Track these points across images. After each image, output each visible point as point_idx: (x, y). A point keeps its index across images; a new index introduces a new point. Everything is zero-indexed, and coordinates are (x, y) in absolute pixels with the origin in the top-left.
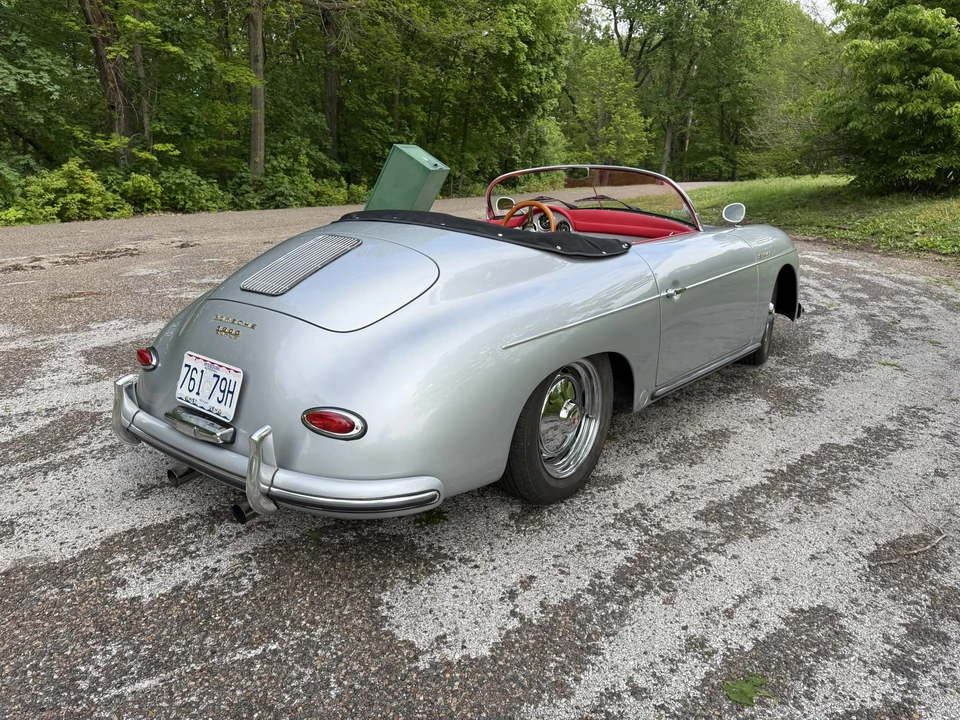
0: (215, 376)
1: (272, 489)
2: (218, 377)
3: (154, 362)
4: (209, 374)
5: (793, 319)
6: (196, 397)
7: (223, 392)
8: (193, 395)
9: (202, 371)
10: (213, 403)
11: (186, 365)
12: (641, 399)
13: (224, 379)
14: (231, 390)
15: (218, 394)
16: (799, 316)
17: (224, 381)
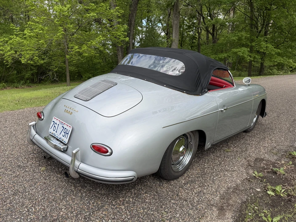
0: (62, 127)
1: (78, 170)
2: (64, 127)
3: (42, 118)
4: (60, 126)
5: (263, 117)
6: (56, 133)
7: (65, 133)
8: (54, 132)
9: (58, 125)
10: (61, 136)
11: (53, 121)
12: (208, 145)
13: (66, 128)
14: (68, 133)
15: (63, 133)
16: (265, 116)
17: (65, 129)
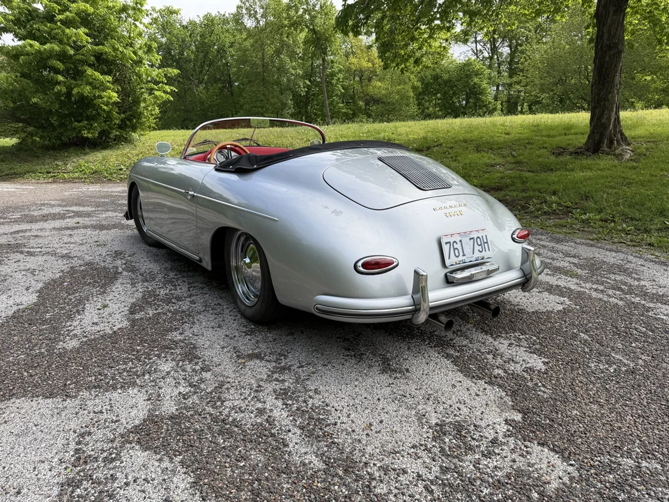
0: (470, 239)
2: (473, 238)
4: (466, 240)
6: (464, 258)
7: (481, 245)
8: (461, 258)
9: (461, 241)
10: (477, 254)
11: (446, 243)
14: (485, 241)
15: (477, 248)
17: (478, 239)
